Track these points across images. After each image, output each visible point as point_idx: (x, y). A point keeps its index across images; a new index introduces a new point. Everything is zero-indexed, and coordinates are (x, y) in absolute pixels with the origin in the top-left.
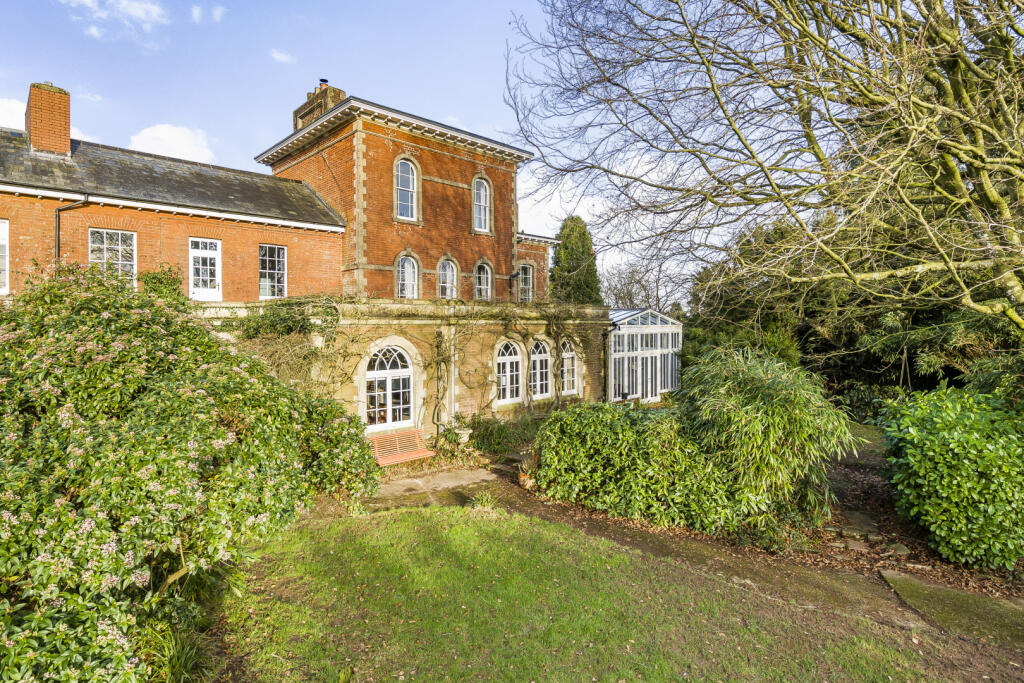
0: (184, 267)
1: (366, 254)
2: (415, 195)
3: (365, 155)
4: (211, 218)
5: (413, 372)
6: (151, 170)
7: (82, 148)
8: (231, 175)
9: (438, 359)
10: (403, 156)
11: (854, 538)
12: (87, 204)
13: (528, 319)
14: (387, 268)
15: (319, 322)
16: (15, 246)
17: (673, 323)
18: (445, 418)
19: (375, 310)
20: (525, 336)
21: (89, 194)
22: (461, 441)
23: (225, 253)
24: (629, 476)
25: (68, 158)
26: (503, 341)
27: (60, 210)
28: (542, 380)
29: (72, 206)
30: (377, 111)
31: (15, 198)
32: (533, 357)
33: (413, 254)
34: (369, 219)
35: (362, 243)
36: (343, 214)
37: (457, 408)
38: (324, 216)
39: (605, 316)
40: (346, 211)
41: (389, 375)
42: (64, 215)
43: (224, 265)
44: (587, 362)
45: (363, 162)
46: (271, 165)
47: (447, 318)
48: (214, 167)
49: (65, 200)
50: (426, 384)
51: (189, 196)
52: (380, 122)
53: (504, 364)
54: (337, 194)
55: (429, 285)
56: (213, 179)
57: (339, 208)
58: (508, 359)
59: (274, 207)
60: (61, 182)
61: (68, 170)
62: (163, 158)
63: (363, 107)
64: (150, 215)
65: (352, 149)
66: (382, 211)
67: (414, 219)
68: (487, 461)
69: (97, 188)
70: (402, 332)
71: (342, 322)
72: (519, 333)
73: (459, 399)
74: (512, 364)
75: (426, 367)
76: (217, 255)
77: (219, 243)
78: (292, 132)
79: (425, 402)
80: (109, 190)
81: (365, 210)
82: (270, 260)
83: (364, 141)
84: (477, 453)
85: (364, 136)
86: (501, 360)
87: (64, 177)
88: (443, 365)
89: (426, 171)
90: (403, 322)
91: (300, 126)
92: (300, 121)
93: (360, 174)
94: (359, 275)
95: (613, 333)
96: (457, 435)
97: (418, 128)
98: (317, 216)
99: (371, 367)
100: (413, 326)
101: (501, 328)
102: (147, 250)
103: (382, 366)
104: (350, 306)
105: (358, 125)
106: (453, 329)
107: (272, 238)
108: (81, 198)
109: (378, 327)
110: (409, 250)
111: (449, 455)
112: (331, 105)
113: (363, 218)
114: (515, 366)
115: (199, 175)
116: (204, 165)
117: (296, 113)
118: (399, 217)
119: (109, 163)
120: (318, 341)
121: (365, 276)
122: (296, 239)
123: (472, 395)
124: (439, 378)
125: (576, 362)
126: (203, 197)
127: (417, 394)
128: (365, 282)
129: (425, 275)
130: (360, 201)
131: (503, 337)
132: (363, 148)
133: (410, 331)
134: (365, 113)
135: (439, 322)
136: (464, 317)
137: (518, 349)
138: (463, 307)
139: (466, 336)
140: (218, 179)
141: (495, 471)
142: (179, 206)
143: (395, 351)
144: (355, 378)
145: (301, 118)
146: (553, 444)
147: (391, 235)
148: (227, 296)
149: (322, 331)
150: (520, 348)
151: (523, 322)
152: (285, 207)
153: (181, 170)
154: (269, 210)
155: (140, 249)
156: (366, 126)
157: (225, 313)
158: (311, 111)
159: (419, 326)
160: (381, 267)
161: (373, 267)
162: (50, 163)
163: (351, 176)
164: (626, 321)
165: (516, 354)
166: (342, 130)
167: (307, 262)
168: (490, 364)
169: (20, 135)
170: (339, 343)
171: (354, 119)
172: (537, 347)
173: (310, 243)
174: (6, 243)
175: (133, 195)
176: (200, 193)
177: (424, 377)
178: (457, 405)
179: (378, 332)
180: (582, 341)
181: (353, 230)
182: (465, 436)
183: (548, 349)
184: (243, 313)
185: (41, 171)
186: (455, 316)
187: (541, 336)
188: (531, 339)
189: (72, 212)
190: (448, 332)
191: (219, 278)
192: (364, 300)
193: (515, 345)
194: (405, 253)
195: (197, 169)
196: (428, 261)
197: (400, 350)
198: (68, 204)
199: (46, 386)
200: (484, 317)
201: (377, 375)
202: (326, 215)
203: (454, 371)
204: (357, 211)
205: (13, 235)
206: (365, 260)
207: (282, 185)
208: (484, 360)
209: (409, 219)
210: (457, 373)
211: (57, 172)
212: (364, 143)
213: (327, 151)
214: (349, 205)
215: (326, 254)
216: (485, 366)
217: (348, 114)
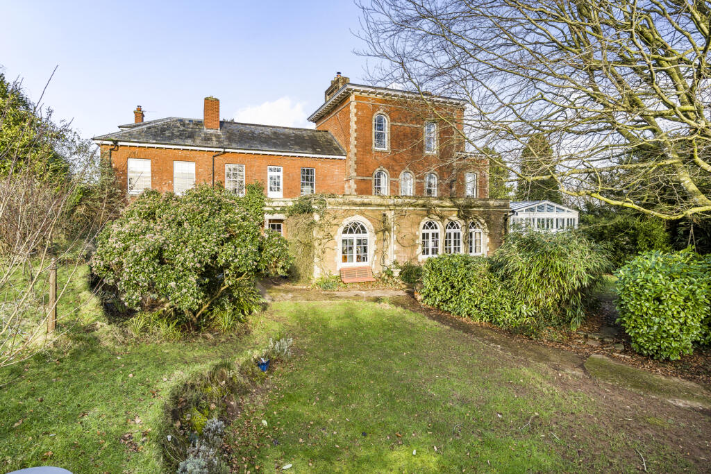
0: (264, 182)
1: (356, 170)
2: (386, 135)
3: (356, 115)
4: (278, 155)
5: (370, 237)
6: (253, 133)
7: (225, 125)
8: (291, 131)
9: (384, 229)
10: (379, 112)
11: (594, 339)
12: (225, 153)
13: (443, 207)
14: (368, 178)
15: (316, 207)
16: (197, 174)
17: (568, 212)
18: (388, 262)
19: (347, 202)
20: (442, 218)
21: (225, 148)
22: (394, 275)
23: (284, 173)
24: (462, 293)
25: (219, 131)
26: (426, 220)
27: (214, 157)
28: (455, 245)
29: (219, 154)
30: (362, 89)
31: (197, 152)
32: (448, 231)
33: (384, 170)
34: (358, 151)
35: (354, 164)
36: (345, 149)
37: (395, 257)
38: (336, 150)
39: (506, 206)
40: (347, 147)
41: (355, 237)
42: (216, 158)
43: (284, 180)
44: (490, 235)
45: (355, 119)
46: (315, 122)
47: (388, 206)
48: (283, 128)
49: (216, 152)
50: (376, 243)
51: (268, 145)
52: (365, 95)
53: (428, 234)
54: (343, 137)
55: (395, 186)
56: (281, 134)
57: (343, 146)
58: (430, 231)
59: (309, 147)
60: (215, 143)
61: (218, 136)
62: (260, 126)
63: (354, 88)
64: (251, 156)
65: (349, 112)
66: (364, 146)
67: (386, 149)
68: (405, 286)
69: (229, 145)
70: (362, 213)
71: (329, 207)
72: (438, 215)
73: (396, 252)
74: (455, 234)
75: (376, 233)
76: (281, 174)
77: (282, 168)
78: (324, 102)
79: (376, 252)
80: (234, 145)
81: (355, 146)
82: (307, 176)
83: (356, 107)
84: (400, 283)
85: (355, 104)
86: (425, 231)
87: (216, 141)
88: (387, 233)
89: (393, 120)
90: (362, 208)
91: (328, 99)
92: (328, 97)
93: (353, 126)
94: (352, 183)
95: (512, 217)
96: (392, 272)
97: (387, 95)
98: (332, 150)
99: (345, 232)
100: (368, 210)
101: (425, 213)
102: (249, 173)
103: (351, 231)
104: (333, 199)
105: (352, 98)
106: (393, 212)
107: (307, 164)
108: (222, 150)
109: (349, 210)
110: (382, 167)
111: (385, 282)
112: (341, 86)
113: (355, 150)
114: (436, 236)
115: (275, 133)
116: (278, 127)
117: (326, 92)
118: (376, 148)
119: (235, 131)
120: (316, 217)
121: (355, 183)
122: (320, 164)
123: (404, 251)
124: (384, 240)
125: (482, 236)
126: (275, 145)
127: (371, 248)
128: (355, 186)
129: (391, 182)
130: (353, 142)
131: (426, 218)
132: (355, 110)
133: (367, 213)
134: (355, 91)
135: (384, 208)
136: (399, 206)
137: (438, 225)
138: (399, 200)
139: (401, 215)
140: (284, 134)
141: (407, 292)
142: (263, 150)
143: (359, 224)
144: (335, 237)
145: (329, 95)
146: (428, 275)
147: (370, 159)
148: (285, 195)
149: (318, 211)
150: (440, 225)
151: (440, 209)
152: (315, 147)
153: (268, 131)
154: (306, 149)
155: (246, 173)
156: (357, 98)
157: (282, 204)
158: (332, 91)
159: (372, 210)
160: (365, 178)
161: (360, 178)
162: (211, 135)
163: (348, 127)
164: (524, 209)
165: (436, 228)
166: (345, 101)
167: (326, 177)
168: (417, 233)
169: (201, 122)
170: (327, 217)
171: (350, 95)
172: (452, 224)
173: (327, 166)
174: (194, 172)
175: (244, 147)
176: (274, 143)
177: (375, 239)
178: (395, 256)
179: (348, 213)
180: (486, 222)
181: (350, 158)
182: (396, 273)
183: (460, 226)
184: (291, 204)
185: (207, 139)
186: (395, 205)
187: (454, 217)
188: (447, 220)
189: (218, 157)
190: (390, 214)
191: (281, 187)
192: (341, 196)
193: (436, 223)
194: (379, 169)
195: (274, 130)
196: (394, 174)
197: (361, 223)
198: (217, 153)
199: (183, 217)
200: (413, 206)
201: (348, 236)
202: (337, 149)
203: (393, 237)
204: (351, 146)
205: (197, 168)
206: (355, 174)
207: (316, 134)
208: (413, 231)
209: (383, 149)
210: (395, 237)
211: (214, 139)
212: (355, 108)
213: (337, 114)
214: (348, 143)
215: (336, 172)
216: (415, 235)
217: (347, 93)
